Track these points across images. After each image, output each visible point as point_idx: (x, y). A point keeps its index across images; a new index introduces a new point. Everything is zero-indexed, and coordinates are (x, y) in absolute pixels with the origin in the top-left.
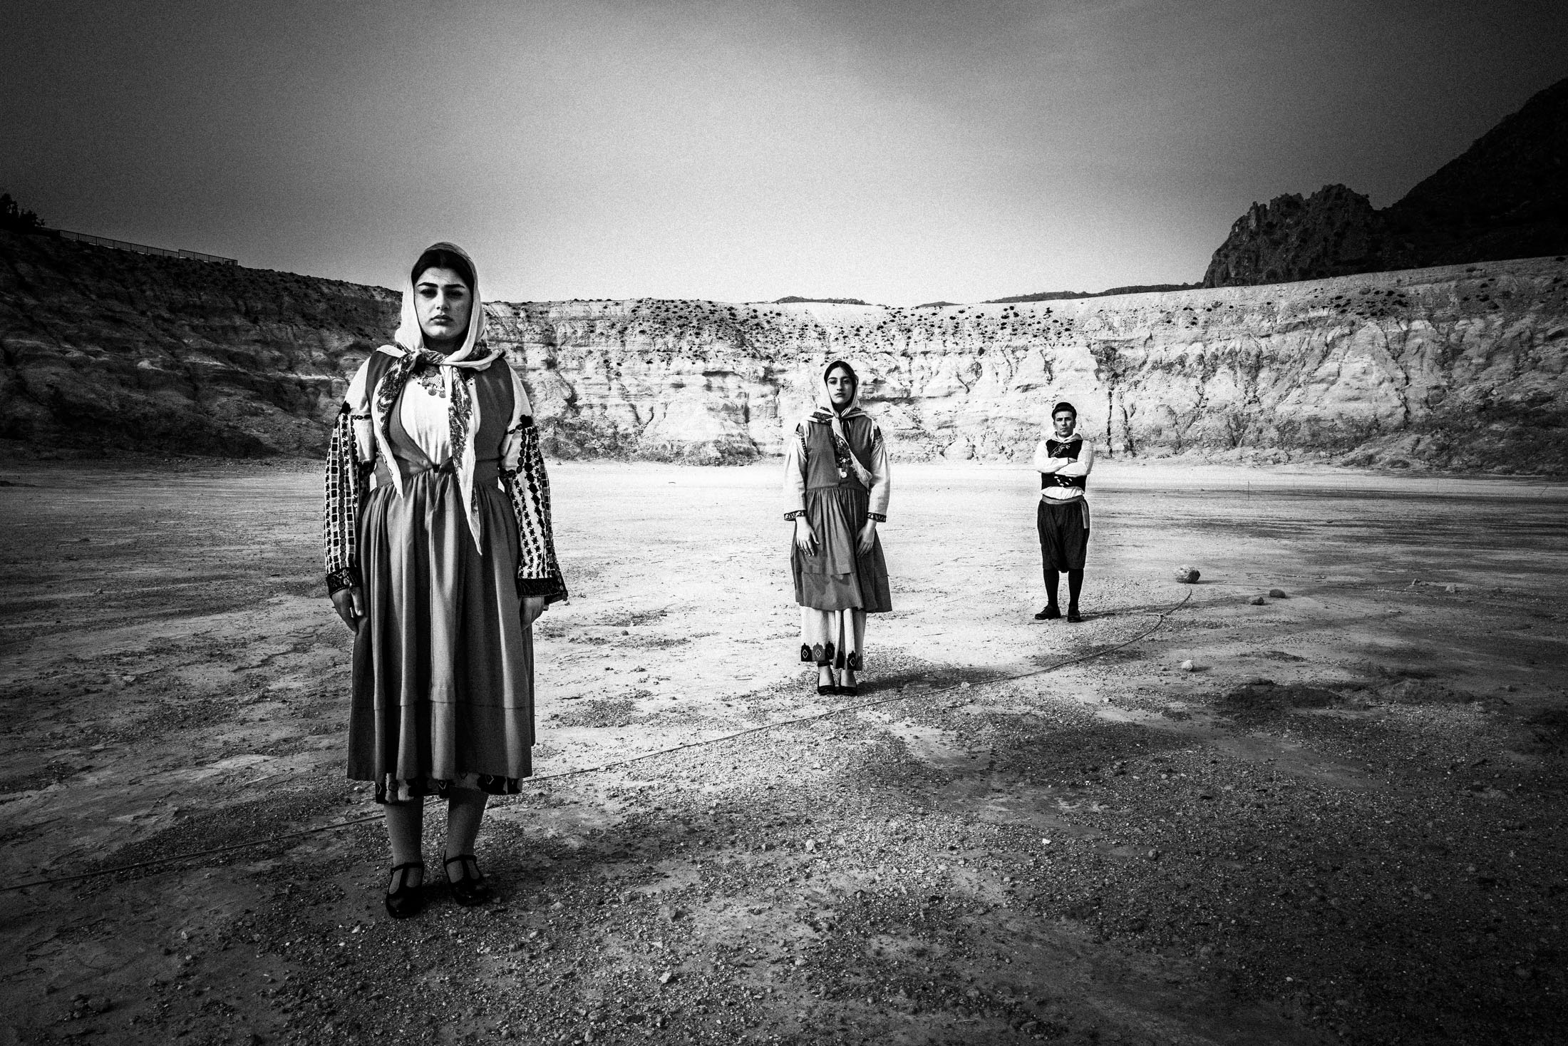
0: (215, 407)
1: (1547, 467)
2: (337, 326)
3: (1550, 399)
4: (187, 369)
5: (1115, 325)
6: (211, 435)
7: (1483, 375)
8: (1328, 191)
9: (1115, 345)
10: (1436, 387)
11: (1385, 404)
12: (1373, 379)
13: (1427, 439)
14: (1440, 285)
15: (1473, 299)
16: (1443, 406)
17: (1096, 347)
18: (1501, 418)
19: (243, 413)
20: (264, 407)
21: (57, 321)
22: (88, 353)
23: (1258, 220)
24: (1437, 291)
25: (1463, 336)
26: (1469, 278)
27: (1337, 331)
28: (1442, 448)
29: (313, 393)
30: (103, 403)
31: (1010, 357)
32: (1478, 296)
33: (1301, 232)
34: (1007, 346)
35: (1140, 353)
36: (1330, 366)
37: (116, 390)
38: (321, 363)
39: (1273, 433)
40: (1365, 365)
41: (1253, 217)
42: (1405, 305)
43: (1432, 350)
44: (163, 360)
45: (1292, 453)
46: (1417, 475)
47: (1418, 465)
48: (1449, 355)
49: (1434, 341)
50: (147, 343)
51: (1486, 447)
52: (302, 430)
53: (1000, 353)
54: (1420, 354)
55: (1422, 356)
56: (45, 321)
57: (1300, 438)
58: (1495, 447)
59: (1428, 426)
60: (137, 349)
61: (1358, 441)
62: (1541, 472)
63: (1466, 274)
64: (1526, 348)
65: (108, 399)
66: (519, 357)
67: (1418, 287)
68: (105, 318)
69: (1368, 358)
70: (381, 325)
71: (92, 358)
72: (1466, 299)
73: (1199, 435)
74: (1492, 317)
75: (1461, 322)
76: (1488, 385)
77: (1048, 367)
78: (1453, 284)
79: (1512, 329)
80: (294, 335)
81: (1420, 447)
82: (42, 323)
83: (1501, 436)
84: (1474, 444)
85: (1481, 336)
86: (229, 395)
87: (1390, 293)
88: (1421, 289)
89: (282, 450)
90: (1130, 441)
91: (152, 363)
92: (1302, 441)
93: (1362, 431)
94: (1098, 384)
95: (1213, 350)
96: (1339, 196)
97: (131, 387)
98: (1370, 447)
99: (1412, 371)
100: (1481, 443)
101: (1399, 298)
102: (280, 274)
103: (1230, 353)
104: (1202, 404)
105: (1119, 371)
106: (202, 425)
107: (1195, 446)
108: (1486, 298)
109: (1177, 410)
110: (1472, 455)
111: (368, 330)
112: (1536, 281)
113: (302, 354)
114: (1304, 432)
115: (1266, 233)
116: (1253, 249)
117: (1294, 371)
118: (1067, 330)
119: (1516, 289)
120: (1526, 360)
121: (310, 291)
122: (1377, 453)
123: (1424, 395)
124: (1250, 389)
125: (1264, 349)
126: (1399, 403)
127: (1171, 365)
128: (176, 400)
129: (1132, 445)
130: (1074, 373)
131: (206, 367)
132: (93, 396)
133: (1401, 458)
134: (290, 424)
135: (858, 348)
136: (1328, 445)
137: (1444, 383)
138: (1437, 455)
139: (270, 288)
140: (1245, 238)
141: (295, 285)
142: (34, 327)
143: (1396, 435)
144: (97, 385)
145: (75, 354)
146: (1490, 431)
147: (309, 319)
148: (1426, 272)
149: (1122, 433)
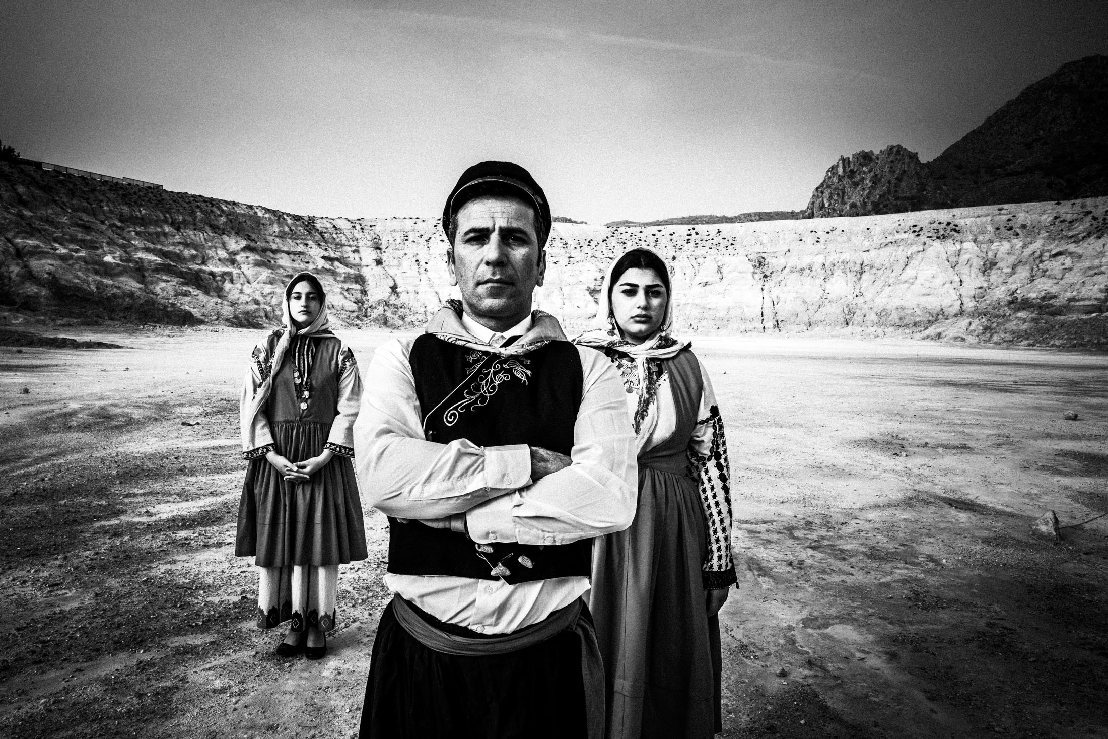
0: (158, 289)
1: (1057, 343)
2: (233, 233)
3: (1055, 297)
4: (137, 262)
5: (765, 241)
6: (160, 310)
7: (1011, 280)
8: (891, 149)
9: (764, 256)
10: (980, 288)
11: (947, 299)
12: (939, 281)
13: (976, 322)
14: (981, 219)
15: (1003, 229)
16: (985, 300)
17: (752, 257)
18: (1024, 309)
19: (177, 294)
20: (191, 290)
21: (47, 227)
22: (71, 250)
23: (844, 168)
24: (979, 223)
25: (996, 254)
26: (1000, 214)
27: (914, 249)
28: (986, 329)
29: (220, 281)
30: (85, 286)
31: (694, 262)
32: (1005, 227)
33: (873, 177)
34: (692, 255)
35: (782, 261)
36: (909, 272)
37: (92, 277)
38: (224, 259)
39: (875, 318)
40: (934, 272)
41: (841, 165)
42: (958, 232)
43: (978, 263)
44: (121, 256)
45: (886, 330)
46: (972, 346)
47: (971, 339)
48: (988, 266)
49: (978, 257)
50: (108, 243)
51: (1015, 328)
52: (219, 307)
53: (686, 260)
54: (968, 265)
55: (971, 266)
56: (39, 227)
57: (891, 321)
58: (1021, 328)
59: (977, 314)
60: (102, 248)
61: (930, 323)
62: (1052, 345)
63: (998, 212)
64: (1037, 262)
65: (88, 283)
66: (356, 256)
67: (966, 220)
68: (78, 225)
69: (935, 267)
70: (262, 233)
71: (74, 254)
72: (998, 229)
73: (823, 318)
74: (1015, 241)
75: (995, 244)
76: (1013, 287)
77: (719, 270)
78: (989, 218)
79: (1028, 249)
80: (205, 239)
81: (972, 328)
82: (37, 229)
83: (1025, 321)
84: (1007, 326)
85: (1008, 254)
86: (168, 281)
87: (949, 224)
88: (968, 221)
89: (207, 320)
90: (777, 321)
91: (114, 258)
92: (893, 323)
93: (933, 316)
94: (754, 282)
95: (832, 260)
96: (898, 152)
97: (101, 275)
98: (939, 328)
99: (964, 276)
100: (1011, 326)
101: (954, 227)
102: (193, 196)
103: (843, 262)
104: (825, 297)
105: (768, 273)
106: (154, 303)
107: (821, 325)
108: (1011, 229)
109: (808, 300)
110: (1006, 333)
111: (254, 236)
112: (1044, 217)
113: (211, 253)
114: (894, 317)
115: (848, 177)
116: (840, 188)
117: (885, 275)
118: (732, 244)
119: (1030, 222)
120: (1038, 270)
121: (214, 209)
122: (944, 332)
123: (972, 293)
124: (856, 287)
125: (865, 260)
126: (957, 298)
127: (803, 269)
128: (131, 284)
129: (778, 324)
130: (737, 274)
131: (150, 262)
132: (77, 281)
133: (960, 335)
134: (210, 302)
135: (590, 255)
136: (911, 326)
137: (985, 285)
138: (983, 333)
139: (187, 206)
140: (835, 180)
141: (204, 204)
142: (32, 232)
143: (955, 319)
144: (79, 273)
145: (63, 251)
146: (1016, 318)
147: (214, 228)
148: (971, 210)
149: (771, 315)
